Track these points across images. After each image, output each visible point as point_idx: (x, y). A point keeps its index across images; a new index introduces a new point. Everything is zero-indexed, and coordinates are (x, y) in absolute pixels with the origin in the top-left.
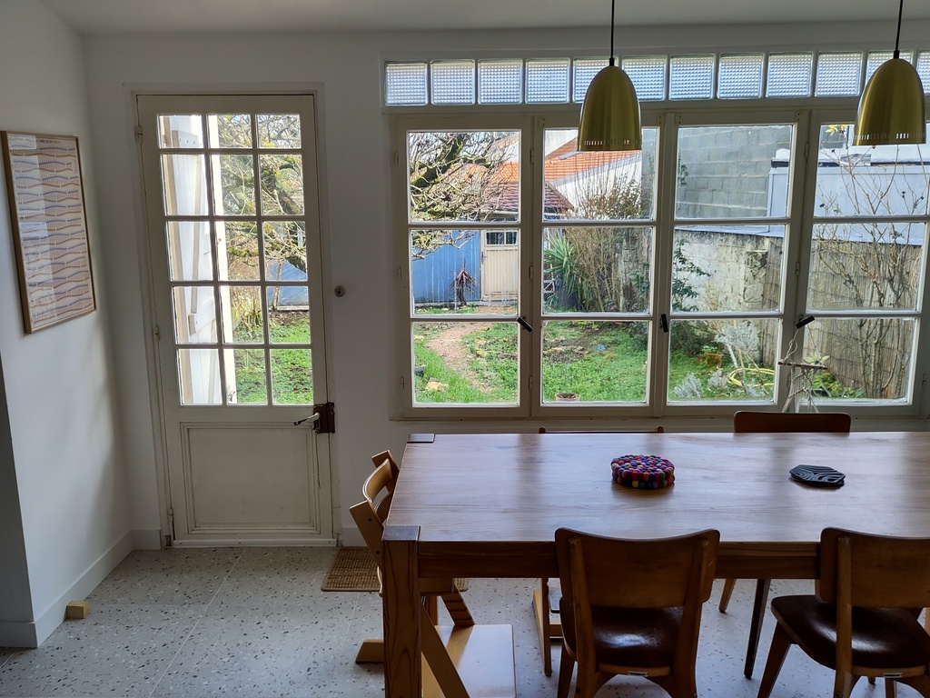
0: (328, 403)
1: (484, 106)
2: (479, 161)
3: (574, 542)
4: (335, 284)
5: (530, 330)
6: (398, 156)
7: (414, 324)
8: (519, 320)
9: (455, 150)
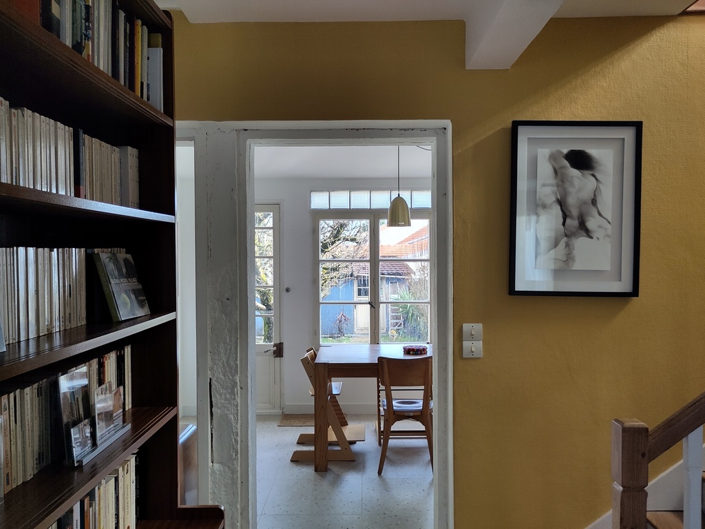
0: (280, 343)
1: (353, 209)
2: (353, 240)
3: (384, 360)
4: (286, 287)
5: (374, 308)
6: (315, 231)
7: (321, 305)
8: (369, 303)
9: (338, 232)
